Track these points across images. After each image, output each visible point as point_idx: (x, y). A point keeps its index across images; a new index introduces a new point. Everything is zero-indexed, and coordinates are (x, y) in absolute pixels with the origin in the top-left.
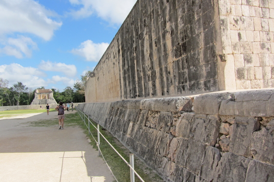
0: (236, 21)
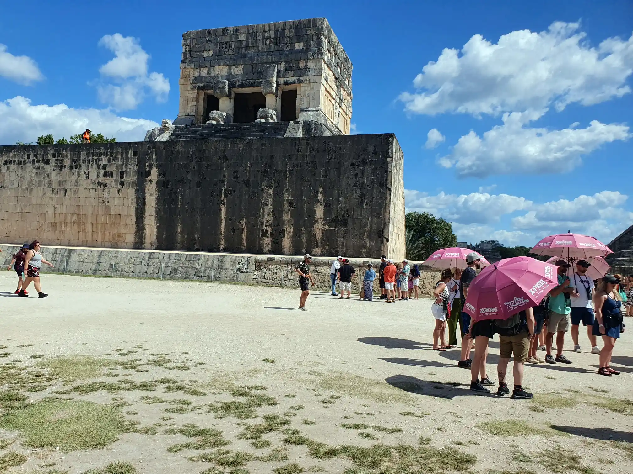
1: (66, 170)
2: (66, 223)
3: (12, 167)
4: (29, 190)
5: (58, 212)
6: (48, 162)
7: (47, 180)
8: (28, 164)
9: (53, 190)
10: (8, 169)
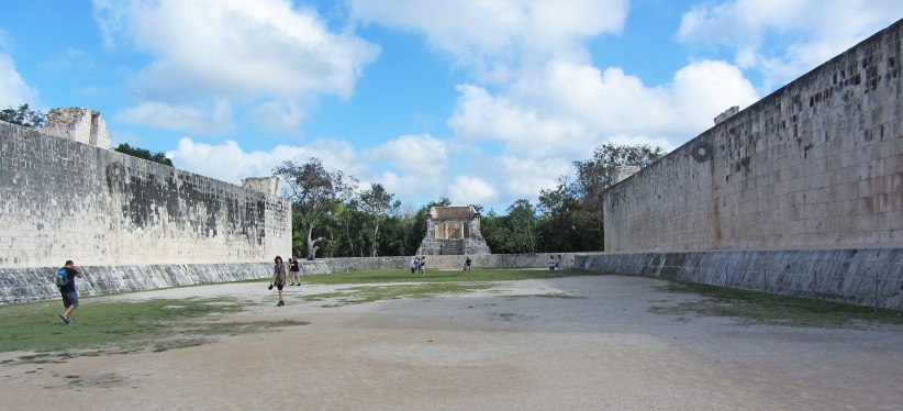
1: (881, 85)
2: (886, 196)
3: (819, 106)
4: (837, 142)
5: (874, 175)
6: (857, 81)
7: (857, 117)
8: (835, 94)
9: (866, 134)
10: (815, 111)
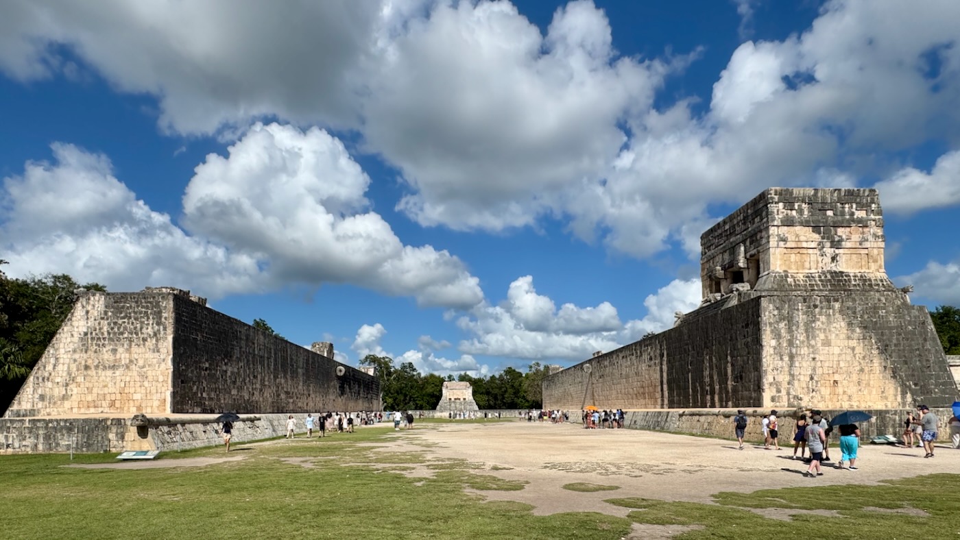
0: (773, 370)
